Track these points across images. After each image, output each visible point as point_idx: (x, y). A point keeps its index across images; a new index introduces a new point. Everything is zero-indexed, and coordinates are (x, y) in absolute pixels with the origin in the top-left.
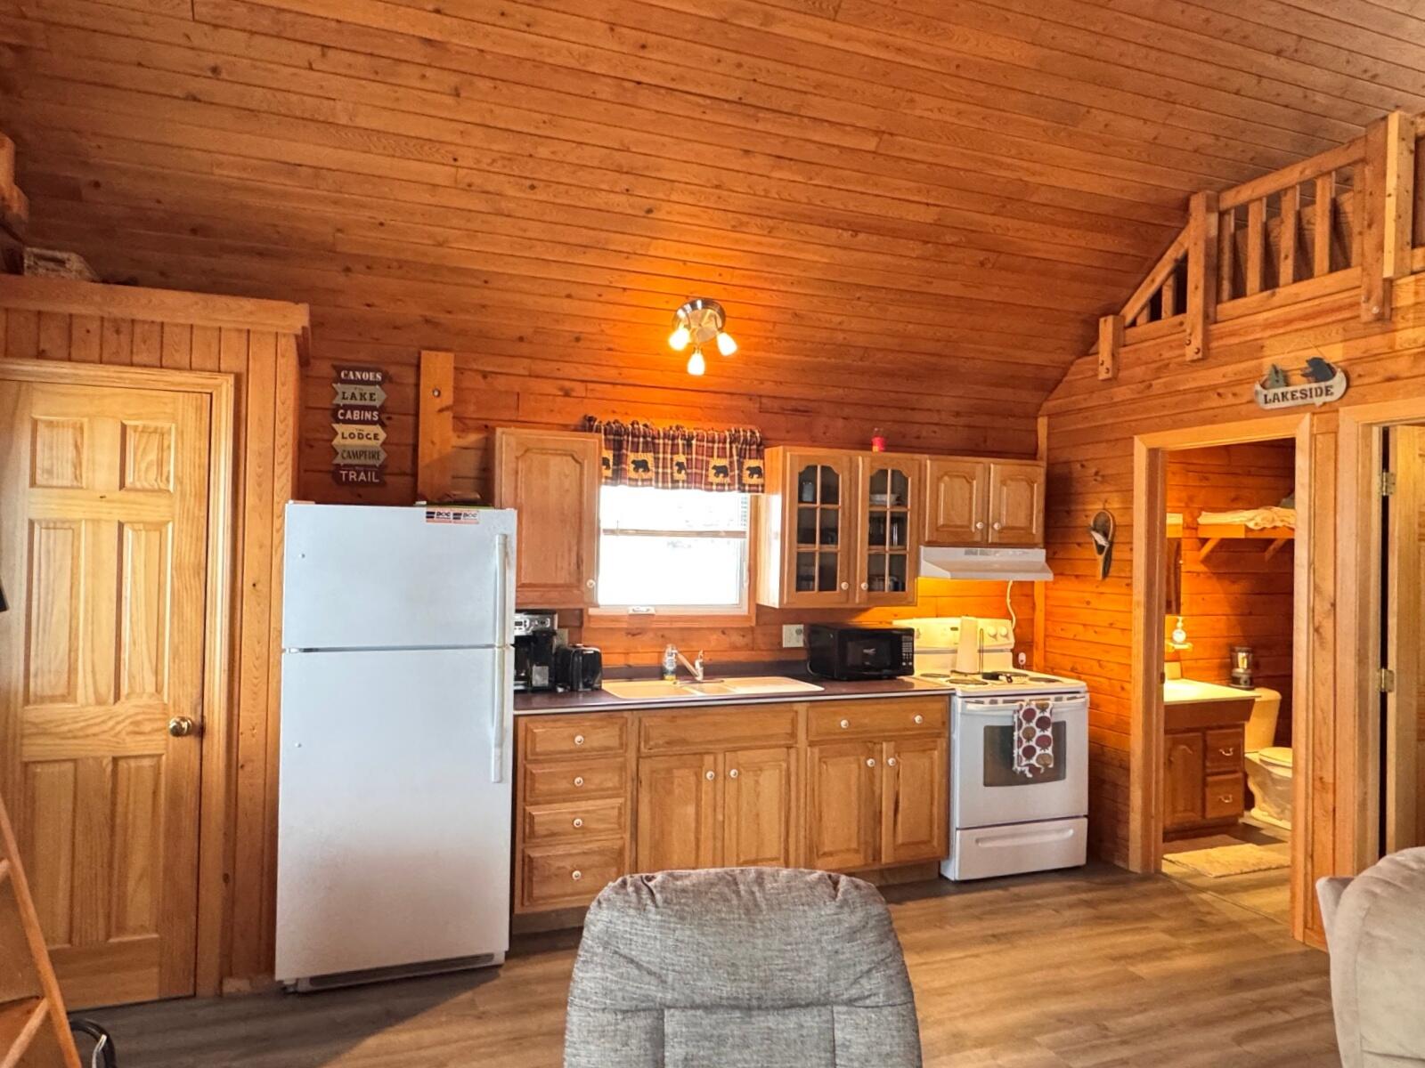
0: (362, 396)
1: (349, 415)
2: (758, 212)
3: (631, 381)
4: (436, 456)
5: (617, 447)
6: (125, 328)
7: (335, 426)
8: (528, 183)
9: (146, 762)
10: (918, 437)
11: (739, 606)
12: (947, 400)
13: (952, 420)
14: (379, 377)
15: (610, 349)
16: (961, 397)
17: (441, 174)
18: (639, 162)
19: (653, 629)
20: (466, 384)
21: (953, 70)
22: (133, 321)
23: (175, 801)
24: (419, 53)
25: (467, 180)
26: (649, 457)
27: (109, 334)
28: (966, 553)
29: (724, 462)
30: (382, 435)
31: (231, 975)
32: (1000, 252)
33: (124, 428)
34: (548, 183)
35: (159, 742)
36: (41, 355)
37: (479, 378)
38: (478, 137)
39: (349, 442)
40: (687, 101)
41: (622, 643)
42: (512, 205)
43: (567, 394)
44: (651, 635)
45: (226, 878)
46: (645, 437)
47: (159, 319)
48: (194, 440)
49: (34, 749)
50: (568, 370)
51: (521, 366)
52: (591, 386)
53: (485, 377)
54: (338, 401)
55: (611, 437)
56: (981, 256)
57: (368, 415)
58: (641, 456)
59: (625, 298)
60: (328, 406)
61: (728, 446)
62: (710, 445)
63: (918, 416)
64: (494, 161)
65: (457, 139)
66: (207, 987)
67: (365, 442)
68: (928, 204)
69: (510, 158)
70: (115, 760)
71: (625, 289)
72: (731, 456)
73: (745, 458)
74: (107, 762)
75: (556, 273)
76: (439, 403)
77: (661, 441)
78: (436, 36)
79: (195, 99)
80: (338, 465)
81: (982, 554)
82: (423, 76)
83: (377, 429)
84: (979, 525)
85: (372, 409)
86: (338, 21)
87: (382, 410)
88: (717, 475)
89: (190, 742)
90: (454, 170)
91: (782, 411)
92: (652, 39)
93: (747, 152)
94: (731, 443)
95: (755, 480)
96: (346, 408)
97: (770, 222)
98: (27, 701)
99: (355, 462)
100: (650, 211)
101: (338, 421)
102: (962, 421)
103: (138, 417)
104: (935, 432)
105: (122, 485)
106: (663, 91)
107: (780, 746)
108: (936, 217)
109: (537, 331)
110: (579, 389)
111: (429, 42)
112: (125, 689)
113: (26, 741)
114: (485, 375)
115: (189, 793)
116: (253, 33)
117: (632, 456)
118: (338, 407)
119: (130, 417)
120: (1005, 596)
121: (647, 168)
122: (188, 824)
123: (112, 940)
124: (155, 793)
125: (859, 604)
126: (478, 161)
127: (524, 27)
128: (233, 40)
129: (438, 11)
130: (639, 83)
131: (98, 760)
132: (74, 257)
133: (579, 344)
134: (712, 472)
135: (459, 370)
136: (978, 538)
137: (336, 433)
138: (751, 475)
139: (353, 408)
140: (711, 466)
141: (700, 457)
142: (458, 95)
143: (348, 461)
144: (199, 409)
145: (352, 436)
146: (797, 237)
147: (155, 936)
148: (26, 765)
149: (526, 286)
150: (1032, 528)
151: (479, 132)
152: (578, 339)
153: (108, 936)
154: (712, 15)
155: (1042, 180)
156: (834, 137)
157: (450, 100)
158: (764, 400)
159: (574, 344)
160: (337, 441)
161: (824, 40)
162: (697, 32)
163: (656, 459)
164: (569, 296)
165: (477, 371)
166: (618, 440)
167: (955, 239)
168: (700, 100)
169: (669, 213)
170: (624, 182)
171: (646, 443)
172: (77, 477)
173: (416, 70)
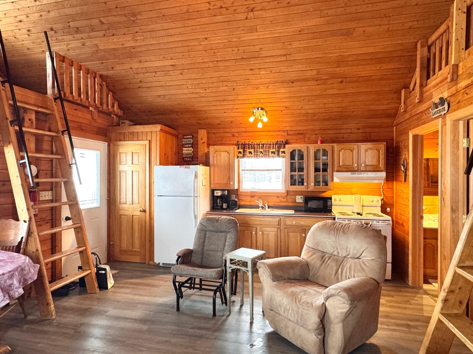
0: (188, 141)
1: (186, 146)
2: (262, 83)
3: (248, 131)
4: (202, 154)
5: (244, 149)
6: (132, 133)
7: (183, 148)
8: (204, 89)
9: (137, 217)
10: (343, 138)
11: (282, 190)
12: (352, 125)
13: (357, 131)
14: (191, 137)
15: (241, 124)
16: (357, 123)
17: (186, 91)
18: (226, 78)
19: (257, 196)
20: (210, 136)
21: (299, 33)
22: (133, 132)
23: (141, 225)
24: (171, 68)
25: (192, 91)
26: (252, 151)
27: (130, 135)
28: (351, 174)
29: (274, 150)
30: (192, 150)
31: (151, 261)
32: (346, 78)
33: (132, 152)
34: (209, 88)
35: (139, 213)
36: (120, 140)
37: (213, 134)
38: (190, 82)
39: (186, 152)
40: (230, 62)
41: (249, 199)
42: (203, 95)
43: (233, 136)
44: (257, 197)
45: (150, 241)
46: (251, 145)
47: (137, 131)
48: (143, 154)
49: (122, 212)
50: (233, 130)
51: (222, 130)
52: (239, 133)
53: (214, 134)
54: (184, 143)
55: (242, 146)
56: (340, 80)
57: (189, 145)
58: (250, 150)
59: (238, 110)
60: (181, 144)
61: (275, 146)
62: (270, 146)
63: (342, 131)
64: (195, 86)
65: (186, 83)
66: (147, 262)
67: (189, 151)
68: (312, 70)
69: (198, 84)
70: (133, 216)
71: (237, 109)
72: (276, 148)
73: (280, 148)
74: (131, 216)
75: (219, 108)
76: (202, 141)
77: (256, 146)
78: (173, 64)
79: (140, 88)
80: (184, 157)
81: (357, 174)
82: (174, 73)
83: (191, 148)
84: (356, 165)
85: (190, 144)
86: (156, 67)
87: (192, 144)
88: (272, 154)
89: (143, 213)
90: (188, 90)
91: (295, 134)
92: (216, 51)
93: (251, 70)
94: (276, 145)
95: (283, 154)
96: (185, 144)
97: (267, 85)
98: (120, 204)
99: (187, 156)
100: (234, 89)
101: (184, 147)
102: (361, 131)
103: (135, 150)
104: (349, 136)
105: (132, 164)
106: (223, 61)
107: (276, 227)
108: (317, 73)
109: (222, 122)
110: (237, 134)
111: (172, 65)
112: (134, 203)
113: (120, 211)
114: (214, 133)
115: (143, 224)
116: (144, 73)
117: (248, 150)
118: (184, 144)
119: (133, 151)
120: (381, 188)
121: (228, 79)
122: (144, 230)
123: (133, 250)
124: (139, 222)
125: (312, 189)
126: (192, 87)
127: (188, 57)
128: (141, 75)
129: (171, 59)
130: (217, 61)
131: (130, 215)
132: (127, 121)
133: (233, 123)
134: (270, 153)
135: (208, 133)
136: (356, 169)
137: (183, 150)
138: (282, 153)
139: (186, 144)
140: (270, 151)
141: (266, 149)
142: (182, 74)
143: (186, 156)
144: (143, 148)
145: (186, 150)
146: (275, 87)
147: (139, 250)
148: (120, 215)
149: (214, 112)
150: (379, 165)
151: (190, 81)
152: (232, 122)
153: (132, 249)
154: (226, 41)
155: (348, 53)
156: (272, 60)
157: (181, 76)
158: (288, 132)
159: (231, 124)
160: (184, 152)
161: (257, 37)
162: (224, 46)
163: (254, 151)
164: (225, 112)
165: (212, 133)
166: (244, 146)
167: (326, 77)
168: (233, 61)
169: (239, 88)
170: (225, 84)
171: (251, 147)
172: (126, 162)
173: (172, 72)
